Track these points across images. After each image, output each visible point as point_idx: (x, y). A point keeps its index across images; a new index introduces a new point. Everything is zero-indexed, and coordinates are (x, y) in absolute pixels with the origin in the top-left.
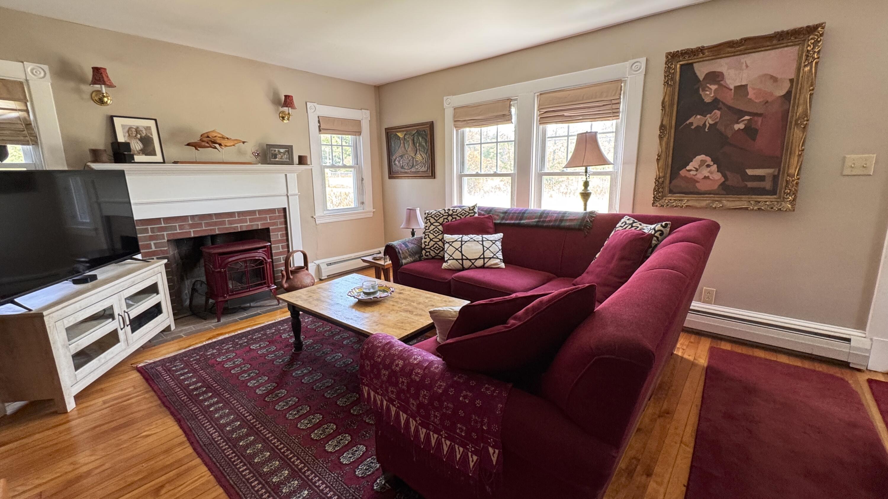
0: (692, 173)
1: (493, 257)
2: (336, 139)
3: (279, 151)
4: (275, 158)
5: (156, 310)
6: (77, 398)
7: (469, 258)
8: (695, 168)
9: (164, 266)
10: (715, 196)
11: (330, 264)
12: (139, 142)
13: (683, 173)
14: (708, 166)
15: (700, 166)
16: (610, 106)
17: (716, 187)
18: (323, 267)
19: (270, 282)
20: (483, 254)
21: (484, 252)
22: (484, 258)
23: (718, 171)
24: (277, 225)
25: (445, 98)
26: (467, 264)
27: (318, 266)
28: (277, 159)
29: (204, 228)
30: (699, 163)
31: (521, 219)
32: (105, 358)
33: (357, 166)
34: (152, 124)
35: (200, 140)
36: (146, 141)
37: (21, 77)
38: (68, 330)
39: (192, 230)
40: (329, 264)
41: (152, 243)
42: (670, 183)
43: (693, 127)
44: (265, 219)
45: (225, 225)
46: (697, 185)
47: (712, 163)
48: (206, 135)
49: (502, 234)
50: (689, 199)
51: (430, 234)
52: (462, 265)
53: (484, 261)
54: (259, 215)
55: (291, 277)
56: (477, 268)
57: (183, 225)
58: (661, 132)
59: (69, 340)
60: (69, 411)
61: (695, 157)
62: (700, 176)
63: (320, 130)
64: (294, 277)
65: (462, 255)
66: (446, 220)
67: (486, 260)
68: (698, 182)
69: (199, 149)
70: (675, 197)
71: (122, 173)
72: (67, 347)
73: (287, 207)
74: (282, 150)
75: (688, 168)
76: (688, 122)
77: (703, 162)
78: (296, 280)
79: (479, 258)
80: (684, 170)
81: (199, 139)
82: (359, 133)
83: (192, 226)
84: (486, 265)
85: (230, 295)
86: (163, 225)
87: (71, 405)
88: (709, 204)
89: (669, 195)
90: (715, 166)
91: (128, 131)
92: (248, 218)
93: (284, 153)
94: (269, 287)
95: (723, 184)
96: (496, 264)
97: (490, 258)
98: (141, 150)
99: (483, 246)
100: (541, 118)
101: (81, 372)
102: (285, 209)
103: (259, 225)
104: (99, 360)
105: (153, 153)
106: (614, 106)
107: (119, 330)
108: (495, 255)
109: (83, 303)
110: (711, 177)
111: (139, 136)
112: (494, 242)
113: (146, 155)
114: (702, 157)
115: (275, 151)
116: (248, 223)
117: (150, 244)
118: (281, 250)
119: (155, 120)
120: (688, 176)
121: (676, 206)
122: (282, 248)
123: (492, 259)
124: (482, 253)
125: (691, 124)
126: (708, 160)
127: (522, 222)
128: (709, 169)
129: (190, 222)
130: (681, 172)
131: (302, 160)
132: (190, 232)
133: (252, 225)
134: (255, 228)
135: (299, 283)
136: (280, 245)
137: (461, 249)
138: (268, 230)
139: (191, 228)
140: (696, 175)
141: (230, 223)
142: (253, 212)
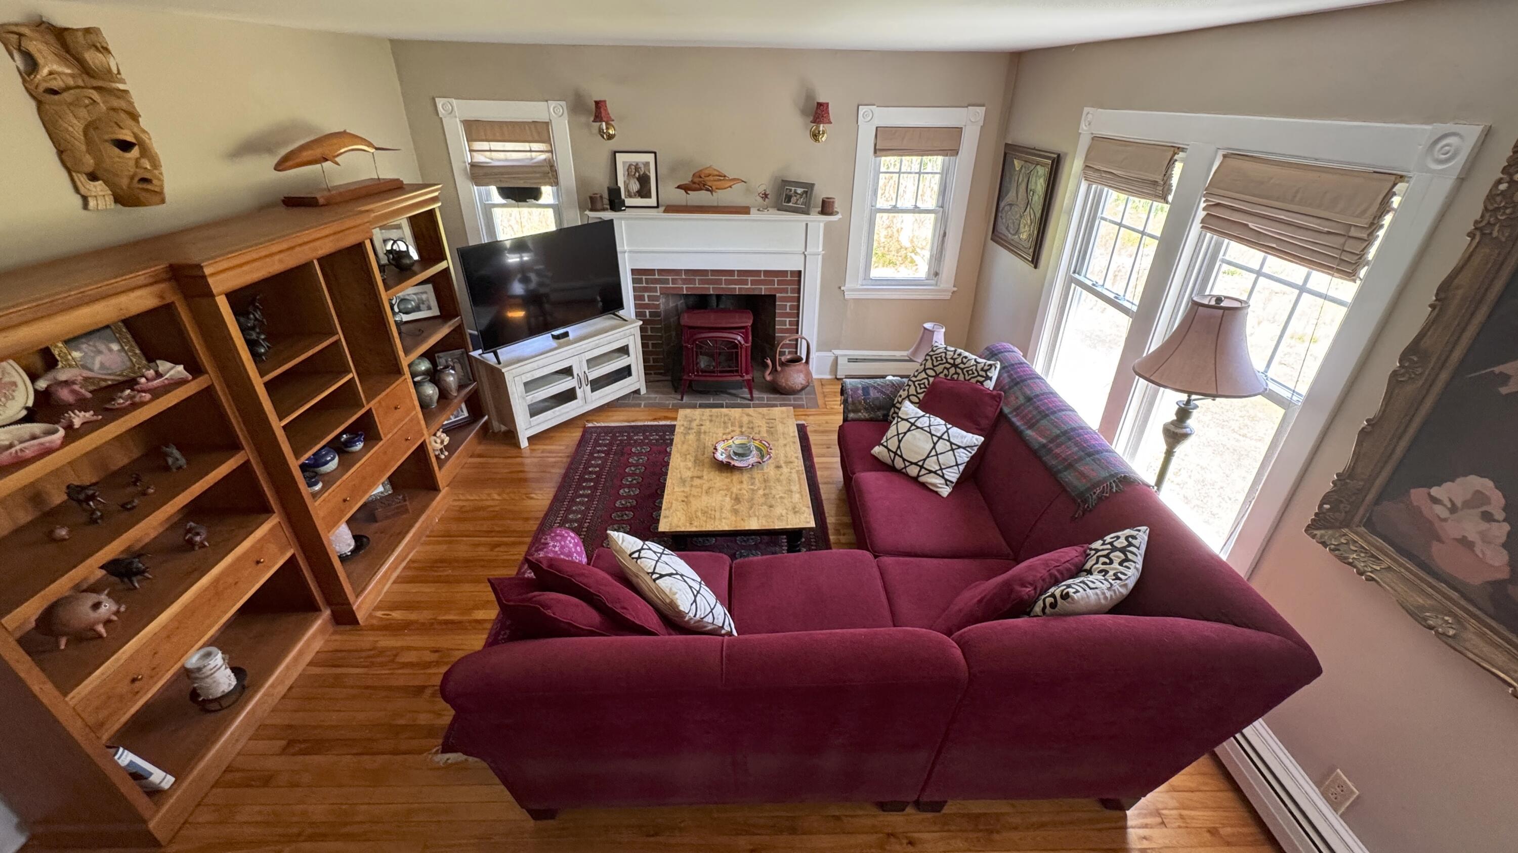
0: (1439, 510)
1: (935, 472)
2: (912, 162)
3: (795, 192)
4: (789, 201)
5: (625, 372)
6: (530, 439)
7: (904, 456)
8: (1451, 500)
9: (639, 328)
10: (1463, 602)
11: (856, 360)
12: (637, 183)
13: (1418, 495)
14: (1487, 517)
15: (1467, 504)
16: (1341, 240)
17: (1476, 580)
18: (842, 361)
19: (744, 370)
20: (925, 460)
21: (928, 457)
22: (922, 467)
23: (1504, 546)
24: (787, 293)
25: (1086, 110)
26: (899, 464)
27: (837, 358)
28: (790, 204)
29: (697, 286)
30: (1468, 496)
31: (1031, 427)
32: (559, 411)
33: (942, 211)
34: (650, 158)
35: (692, 181)
36: (644, 180)
37: (543, 117)
38: (526, 384)
39: (684, 286)
40: (851, 360)
41: (646, 295)
42: (1378, 501)
43: (1504, 390)
44: (772, 282)
45: (721, 284)
46: (1436, 547)
47: (1500, 515)
48: (698, 174)
49: (982, 439)
50: (1395, 567)
51: (913, 387)
52: (893, 461)
53: (920, 471)
54: (764, 276)
55: (779, 368)
56: (907, 475)
57: (676, 279)
58: (1401, 366)
59: (526, 392)
60: (522, 447)
61: (1466, 475)
62: (1452, 529)
63: (875, 152)
64: (782, 371)
65: (899, 447)
66: (946, 372)
67: (923, 472)
68: (1439, 540)
69: (689, 192)
70: (1369, 543)
71: (611, 222)
72: (524, 398)
73: (802, 270)
74: (799, 191)
75: (1435, 491)
76: (1497, 370)
77: (1479, 498)
78: (782, 376)
79: (916, 464)
80: (1422, 491)
81: (690, 180)
82: (955, 152)
83: (685, 281)
84: (922, 479)
85: (695, 375)
86: (657, 277)
87: (524, 444)
88: (1422, 608)
89: (1362, 529)
90: (1506, 527)
91: (628, 170)
92: (749, 278)
93: (801, 195)
94: (742, 376)
95: (1498, 585)
96: (935, 485)
97: (930, 472)
98: (637, 192)
99: (934, 447)
100: (1208, 214)
101: (536, 420)
102: (800, 272)
103: (763, 290)
104: (553, 412)
105: (648, 195)
106: (1351, 246)
107: (577, 388)
108: (941, 469)
109: (541, 363)
110: (1478, 550)
111: (637, 174)
112: (954, 447)
113: (642, 197)
114: (1485, 485)
115: (791, 190)
116: (749, 286)
117: (644, 296)
118: (788, 326)
119: (655, 153)
120: (1426, 512)
121: (1350, 564)
122: (790, 325)
123: (932, 474)
124: (924, 457)
125: (1505, 379)
126: (1497, 500)
127: (1029, 432)
128: (1484, 526)
129: (684, 277)
130: (1412, 491)
131: (826, 208)
132: (682, 288)
133: (754, 289)
134: (756, 293)
135: (783, 381)
136: (788, 320)
137: (902, 438)
138: (772, 298)
139: (684, 284)
140: (1445, 520)
141: (728, 282)
142: (757, 273)
